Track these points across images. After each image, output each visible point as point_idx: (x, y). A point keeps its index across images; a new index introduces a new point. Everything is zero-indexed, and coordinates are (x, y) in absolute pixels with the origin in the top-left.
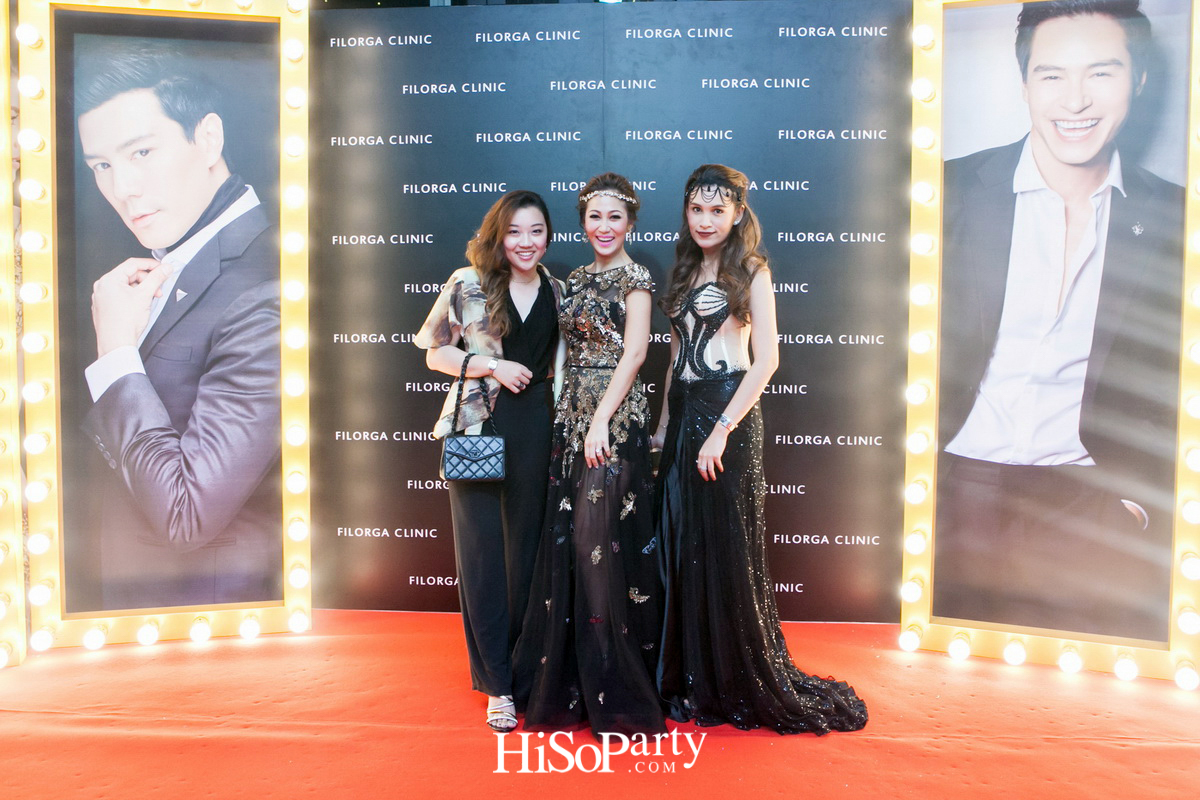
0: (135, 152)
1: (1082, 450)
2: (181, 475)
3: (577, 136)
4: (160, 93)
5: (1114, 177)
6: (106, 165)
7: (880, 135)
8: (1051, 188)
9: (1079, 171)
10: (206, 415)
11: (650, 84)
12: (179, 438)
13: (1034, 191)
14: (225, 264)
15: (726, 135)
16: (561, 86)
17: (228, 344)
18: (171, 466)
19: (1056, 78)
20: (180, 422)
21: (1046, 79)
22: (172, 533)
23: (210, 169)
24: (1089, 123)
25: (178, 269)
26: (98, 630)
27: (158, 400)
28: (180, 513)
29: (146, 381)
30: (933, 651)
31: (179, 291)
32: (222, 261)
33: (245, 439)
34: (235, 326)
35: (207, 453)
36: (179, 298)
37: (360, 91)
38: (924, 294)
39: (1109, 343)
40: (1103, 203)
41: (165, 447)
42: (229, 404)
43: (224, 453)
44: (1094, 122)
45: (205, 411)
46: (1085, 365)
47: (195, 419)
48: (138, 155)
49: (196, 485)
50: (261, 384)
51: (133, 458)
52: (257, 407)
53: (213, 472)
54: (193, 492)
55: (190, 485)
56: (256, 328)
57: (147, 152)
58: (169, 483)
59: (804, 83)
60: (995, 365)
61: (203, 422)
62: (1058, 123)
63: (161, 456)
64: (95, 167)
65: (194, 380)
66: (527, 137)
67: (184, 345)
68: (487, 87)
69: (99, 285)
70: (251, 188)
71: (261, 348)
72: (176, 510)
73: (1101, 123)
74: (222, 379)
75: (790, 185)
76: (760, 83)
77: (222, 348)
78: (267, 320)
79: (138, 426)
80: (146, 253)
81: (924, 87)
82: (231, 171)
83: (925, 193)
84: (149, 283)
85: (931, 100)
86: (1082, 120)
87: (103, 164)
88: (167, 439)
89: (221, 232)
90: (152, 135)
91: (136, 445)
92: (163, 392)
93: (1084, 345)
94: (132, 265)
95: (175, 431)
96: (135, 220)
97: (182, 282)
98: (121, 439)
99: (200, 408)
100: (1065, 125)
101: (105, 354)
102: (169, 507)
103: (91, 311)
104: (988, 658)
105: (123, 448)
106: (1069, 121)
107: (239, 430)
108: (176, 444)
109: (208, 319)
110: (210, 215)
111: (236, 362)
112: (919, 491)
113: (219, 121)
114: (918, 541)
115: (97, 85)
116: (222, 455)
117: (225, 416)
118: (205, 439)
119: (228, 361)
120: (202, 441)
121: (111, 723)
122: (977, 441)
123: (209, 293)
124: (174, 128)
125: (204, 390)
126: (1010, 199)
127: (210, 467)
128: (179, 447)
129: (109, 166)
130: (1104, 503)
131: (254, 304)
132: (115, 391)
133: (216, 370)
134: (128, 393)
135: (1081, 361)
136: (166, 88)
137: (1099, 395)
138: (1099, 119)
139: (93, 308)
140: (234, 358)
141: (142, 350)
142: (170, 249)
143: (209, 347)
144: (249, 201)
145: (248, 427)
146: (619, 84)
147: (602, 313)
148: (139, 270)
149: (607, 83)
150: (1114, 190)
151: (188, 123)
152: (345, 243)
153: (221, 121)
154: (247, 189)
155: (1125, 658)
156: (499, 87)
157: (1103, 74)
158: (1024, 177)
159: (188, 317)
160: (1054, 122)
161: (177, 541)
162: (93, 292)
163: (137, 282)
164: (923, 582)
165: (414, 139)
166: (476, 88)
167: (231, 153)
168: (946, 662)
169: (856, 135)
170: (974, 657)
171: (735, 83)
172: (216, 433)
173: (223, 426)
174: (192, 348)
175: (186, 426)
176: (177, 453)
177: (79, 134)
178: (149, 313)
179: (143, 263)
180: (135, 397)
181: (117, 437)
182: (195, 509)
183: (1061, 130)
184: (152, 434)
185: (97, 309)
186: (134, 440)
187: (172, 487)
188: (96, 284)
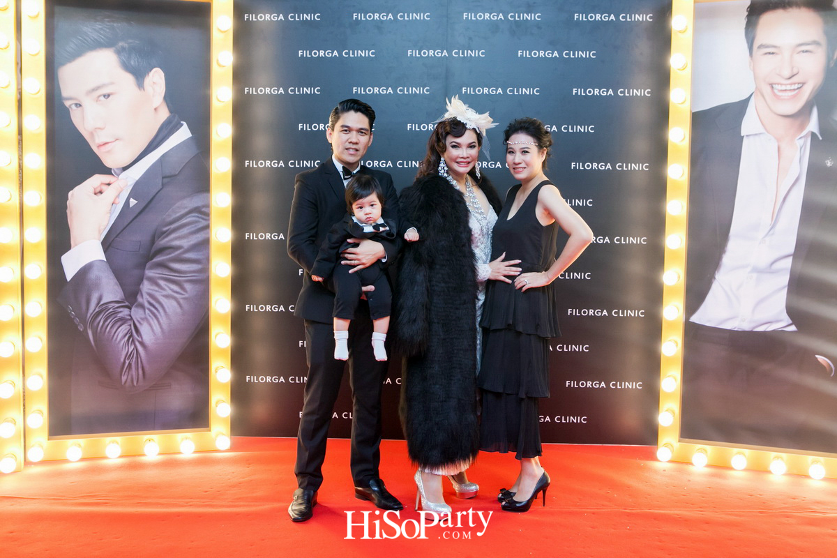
0: (99, 96)
1: (788, 320)
2: (131, 335)
3: (427, 91)
4: (118, 52)
5: (813, 125)
7: (646, 93)
8: (768, 132)
9: (788, 121)
10: (151, 292)
11: (481, 54)
12: (130, 309)
13: (756, 135)
14: (165, 180)
15: (535, 91)
16: (416, 53)
17: (166, 240)
18: (124, 329)
19: (773, 53)
20: (131, 296)
21: (766, 54)
22: (124, 378)
23: (155, 109)
24: (796, 86)
25: (131, 183)
26: (75, 448)
27: (115, 280)
28: (130, 364)
29: (106, 267)
30: (682, 461)
31: (132, 200)
32: (163, 178)
33: (179, 310)
34: (173, 226)
35: (151, 320)
36: (131, 205)
37: (263, 52)
38: (676, 207)
39: (808, 247)
40: (805, 143)
41: (120, 315)
42: (167, 284)
43: (163, 320)
44: (799, 86)
45: (149, 289)
46: (790, 259)
47: (142, 295)
48: (102, 98)
49: (142, 343)
50: (191, 269)
51: (96, 324)
52: (188, 286)
53: (155, 334)
54: (140, 349)
55: (137, 343)
56: (188, 227)
57: (109, 96)
58: (122, 342)
59: (592, 55)
60: (726, 260)
61: (148, 297)
62: (774, 86)
63: (116, 322)
64: (70, 106)
65: (142, 266)
66: (390, 90)
67: (136, 238)
68: (361, 53)
69: (72, 195)
70: (185, 124)
71: (192, 243)
72: (127, 362)
73: (805, 86)
74: (162, 265)
75: (580, 129)
76: (560, 54)
77: (163, 242)
78: (196, 222)
79: (100, 299)
80: (107, 171)
81: (679, 60)
82: (171, 111)
83: (679, 135)
84: (110, 193)
85: (684, 68)
86: (791, 84)
87: (76, 105)
88: (121, 309)
89: (163, 156)
90: (112, 83)
91: (98, 313)
92: (118, 274)
93: (790, 245)
94: (96, 180)
95: (127, 304)
96: (99, 146)
97: (133, 194)
98: (88, 309)
99: (146, 287)
100: (779, 87)
101: (76, 245)
102: (122, 360)
103: (66, 213)
104: (721, 466)
105: (89, 315)
106: (781, 84)
107: (174, 303)
108: (129, 313)
109: (152, 221)
110: (155, 143)
111: (173, 253)
112: (672, 346)
113: (162, 74)
114: (671, 382)
115: (72, 45)
116: (161, 321)
117: (164, 293)
118: (149, 310)
119: (167, 251)
120: (147, 311)
122: (712, 314)
123: (154, 201)
124: (129, 79)
125: (149, 273)
126: (739, 140)
127: (153, 330)
128: (130, 316)
129: (80, 105)
130: (803, 358)
131: (186, 210)
132: (84, 272)
133: (158, 259)
134: (93, 275)
135: (788, 256)
136: (123, 49)
138: (803, 84)
139: (68, 211)
140: (170, 250)
141: (103, 243)
142: (125, 169)
143: (153, 242)
144: (183, 134)
145: (181, 301)
146: (458, 53)
148: (102, 184)
149: (449, 52)
150: (813, 134)
151: (139, 75)
152: (255, 166)
153: (163, 74)
154: (182, 125)
155: (817, 465)
156: (371, 54)
157: (806, 51)
158: (749, 125)
159: (137, 219)
160: (771, 85)
161: (127, 385)
162: (68, 199)
163: (101, 192)
164: (674, 413)
165: (307, 90)
166: (353, 54)
167: (170, 98)
168: (691, 468)
169: (629, 93)
170: (708, 466)
171: (542, 54)
172: (157, 305)
173: (162, 300)
174: (140, 242)
175: (136, 300)
176: (129, 320)
177: (58, 82)
178: (109, 215)
179: (106, 178)
180: (98, 278)
181: (84, 308)
182: (141, 362)
183: (776, 91)
184: (111, 305)
185: (71, 212)
186: (97, 310)
187: (125, 345)
188: (70, 194)
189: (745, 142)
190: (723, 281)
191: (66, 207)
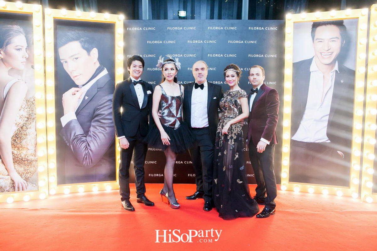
0: (74, 58)
1: (327, 138)
2: (87, 147)
3: (195, 55)
4: (81, 42)
5: (336, 68)
6: (66, 62)
7: (275, 56)
8: (320, 70)
9: (327, 66)
10: (94, 131)
11: (215, 42)
12: (86, 137)
13: (315, 71)
14: (98, 89)
15: (235, 56)
16: (191, 42)
17: (99, 111)
18: (84, 145)
19: (321, 42)
20: (86, 133)
21: (319, 42)
22: (84, 163)
23: (95, 63)
24: (330, 54)
25: (86, 90)
26: (67, 189)
27: (81, 127)
28: (86, 157)
29: (77, 122)
30: (290, 190)
31: (86, 97)
32: (98, 88)
33: (104, 137)
34: (101, 106)
35: (94, 141)
36: (86, 99)
37: (134, 42)
38: (288, 98)
39: (334, 111)
40: (333, 74)
41: (82, 139)
42: (100, 128)
43: (98, 141)
44: (331, 53)
46: (328, 116)
47: (90, 132)
48: (75, 59)
49: (91, 150)
50: (108, 122)
51: (73, 143)
52: (107, 128)
53: (95, 146)
54: (90, 152)
55: (89, 150)
56: (108, 106)
57: (77, 58)
59: (255, 42)
60: (305, 117)
61: (93, 133)
63: (81, 142)
64: (63, 62)
65: (90, 121)
67: (88, 111)
68: (171, 42)
69: (64, 95)
70: (105, 68)
71: (108, 112)
72: (85, 157)
73: (333, 54)
74: (98, 121)
76: (244, 42)
78: (110, 105)
79: (75, 134)
80: (77, 86)
81: (288, 44)
82: (100, 64)
84: (78, 95)
85: (290, 47)
86: (328, 53)
87: (65, 62)
88: (83, 137)
89: (98, 80)
90: (79, 54)
91: (75, 139)
92: (82, 125)
93: (328, 112)
94: (73, 90)
95: (85, 135)
96: (74, 77)
97: (86, 95)
98: (70, 137)
99: (92, 129)
100: (324, 54)
101: (66, 114)
102: (83, 156)
103: (62, 103)
104: (304, 192)
105: (71, 140)
107: (102, 135)
109: (94, 104)
110: (95, 76)
111: (101, 116)
112: (286, 149)
114: (286, 162)
115: (64, 40)
116: (98, 142)
117: (99, 131)
118: (93, 137)
119: (99, 116)
120: (92, 138)
121: (80, 211)
122: (300, 136)
123: (94, 97)
124: (85, 52)
125: (93, 124)
126: (309, 73)
127: (95, 145)
128: (86, 140)
129: (67, 62)
130: (333, 152)
131: (106, 100)
132: (68, 124)
133: (96, 119)
134: (72, 125)
135: (327, 115)
136: (83, 41)
137: (332, 124)
138: (333, 53)
141: (76, 113)
142: (83, 85)
143: (94, 112)
144: (105, 72)
145: (105, 134)
146: (206, 42)
147: (232, 103)
148: (75, 91)
149: (203, 41)
150: (336, 71)
151: (88, 50)
153: (97, 50)
154: (104, 69)
155: (339, 191)
156: (174, 42)
157: (334, 41)
158: (313, 68)
159: (88, 104)
160: (321, 53)
161: (85, 165)
162: (62, 97)
163: (75, 94)
164: (287, 173)
165: (150, 56)
166: (168, 42)
167: (100, 59)
168: (293, 193)
169: (269, 56)
170: (300, 192)
171: (237, 42)
172: (96, 136)
173: (98, 134)
174: (89, 112)
175: (88, 134)
176: (85, 141)
177: (58, 53)
178: (78, 103)
179: (76, 89)
180: (74, 126)
181: (69, 137)
182: (91, 157)
183: (322, 55)
184: (79, 136)
185: (64, 102)
186: (74, 138)
187: (84, 150)
188: (63, 95)
189: (311, 74)
190: (303, 124)
191: (62, 100)
